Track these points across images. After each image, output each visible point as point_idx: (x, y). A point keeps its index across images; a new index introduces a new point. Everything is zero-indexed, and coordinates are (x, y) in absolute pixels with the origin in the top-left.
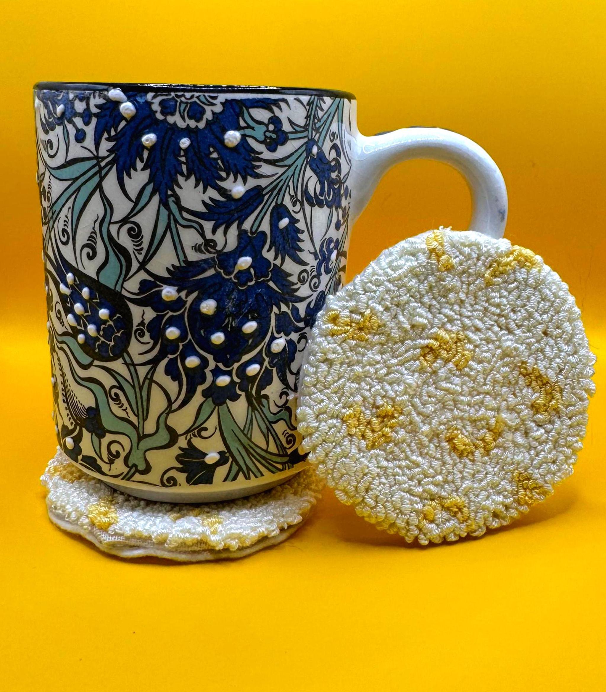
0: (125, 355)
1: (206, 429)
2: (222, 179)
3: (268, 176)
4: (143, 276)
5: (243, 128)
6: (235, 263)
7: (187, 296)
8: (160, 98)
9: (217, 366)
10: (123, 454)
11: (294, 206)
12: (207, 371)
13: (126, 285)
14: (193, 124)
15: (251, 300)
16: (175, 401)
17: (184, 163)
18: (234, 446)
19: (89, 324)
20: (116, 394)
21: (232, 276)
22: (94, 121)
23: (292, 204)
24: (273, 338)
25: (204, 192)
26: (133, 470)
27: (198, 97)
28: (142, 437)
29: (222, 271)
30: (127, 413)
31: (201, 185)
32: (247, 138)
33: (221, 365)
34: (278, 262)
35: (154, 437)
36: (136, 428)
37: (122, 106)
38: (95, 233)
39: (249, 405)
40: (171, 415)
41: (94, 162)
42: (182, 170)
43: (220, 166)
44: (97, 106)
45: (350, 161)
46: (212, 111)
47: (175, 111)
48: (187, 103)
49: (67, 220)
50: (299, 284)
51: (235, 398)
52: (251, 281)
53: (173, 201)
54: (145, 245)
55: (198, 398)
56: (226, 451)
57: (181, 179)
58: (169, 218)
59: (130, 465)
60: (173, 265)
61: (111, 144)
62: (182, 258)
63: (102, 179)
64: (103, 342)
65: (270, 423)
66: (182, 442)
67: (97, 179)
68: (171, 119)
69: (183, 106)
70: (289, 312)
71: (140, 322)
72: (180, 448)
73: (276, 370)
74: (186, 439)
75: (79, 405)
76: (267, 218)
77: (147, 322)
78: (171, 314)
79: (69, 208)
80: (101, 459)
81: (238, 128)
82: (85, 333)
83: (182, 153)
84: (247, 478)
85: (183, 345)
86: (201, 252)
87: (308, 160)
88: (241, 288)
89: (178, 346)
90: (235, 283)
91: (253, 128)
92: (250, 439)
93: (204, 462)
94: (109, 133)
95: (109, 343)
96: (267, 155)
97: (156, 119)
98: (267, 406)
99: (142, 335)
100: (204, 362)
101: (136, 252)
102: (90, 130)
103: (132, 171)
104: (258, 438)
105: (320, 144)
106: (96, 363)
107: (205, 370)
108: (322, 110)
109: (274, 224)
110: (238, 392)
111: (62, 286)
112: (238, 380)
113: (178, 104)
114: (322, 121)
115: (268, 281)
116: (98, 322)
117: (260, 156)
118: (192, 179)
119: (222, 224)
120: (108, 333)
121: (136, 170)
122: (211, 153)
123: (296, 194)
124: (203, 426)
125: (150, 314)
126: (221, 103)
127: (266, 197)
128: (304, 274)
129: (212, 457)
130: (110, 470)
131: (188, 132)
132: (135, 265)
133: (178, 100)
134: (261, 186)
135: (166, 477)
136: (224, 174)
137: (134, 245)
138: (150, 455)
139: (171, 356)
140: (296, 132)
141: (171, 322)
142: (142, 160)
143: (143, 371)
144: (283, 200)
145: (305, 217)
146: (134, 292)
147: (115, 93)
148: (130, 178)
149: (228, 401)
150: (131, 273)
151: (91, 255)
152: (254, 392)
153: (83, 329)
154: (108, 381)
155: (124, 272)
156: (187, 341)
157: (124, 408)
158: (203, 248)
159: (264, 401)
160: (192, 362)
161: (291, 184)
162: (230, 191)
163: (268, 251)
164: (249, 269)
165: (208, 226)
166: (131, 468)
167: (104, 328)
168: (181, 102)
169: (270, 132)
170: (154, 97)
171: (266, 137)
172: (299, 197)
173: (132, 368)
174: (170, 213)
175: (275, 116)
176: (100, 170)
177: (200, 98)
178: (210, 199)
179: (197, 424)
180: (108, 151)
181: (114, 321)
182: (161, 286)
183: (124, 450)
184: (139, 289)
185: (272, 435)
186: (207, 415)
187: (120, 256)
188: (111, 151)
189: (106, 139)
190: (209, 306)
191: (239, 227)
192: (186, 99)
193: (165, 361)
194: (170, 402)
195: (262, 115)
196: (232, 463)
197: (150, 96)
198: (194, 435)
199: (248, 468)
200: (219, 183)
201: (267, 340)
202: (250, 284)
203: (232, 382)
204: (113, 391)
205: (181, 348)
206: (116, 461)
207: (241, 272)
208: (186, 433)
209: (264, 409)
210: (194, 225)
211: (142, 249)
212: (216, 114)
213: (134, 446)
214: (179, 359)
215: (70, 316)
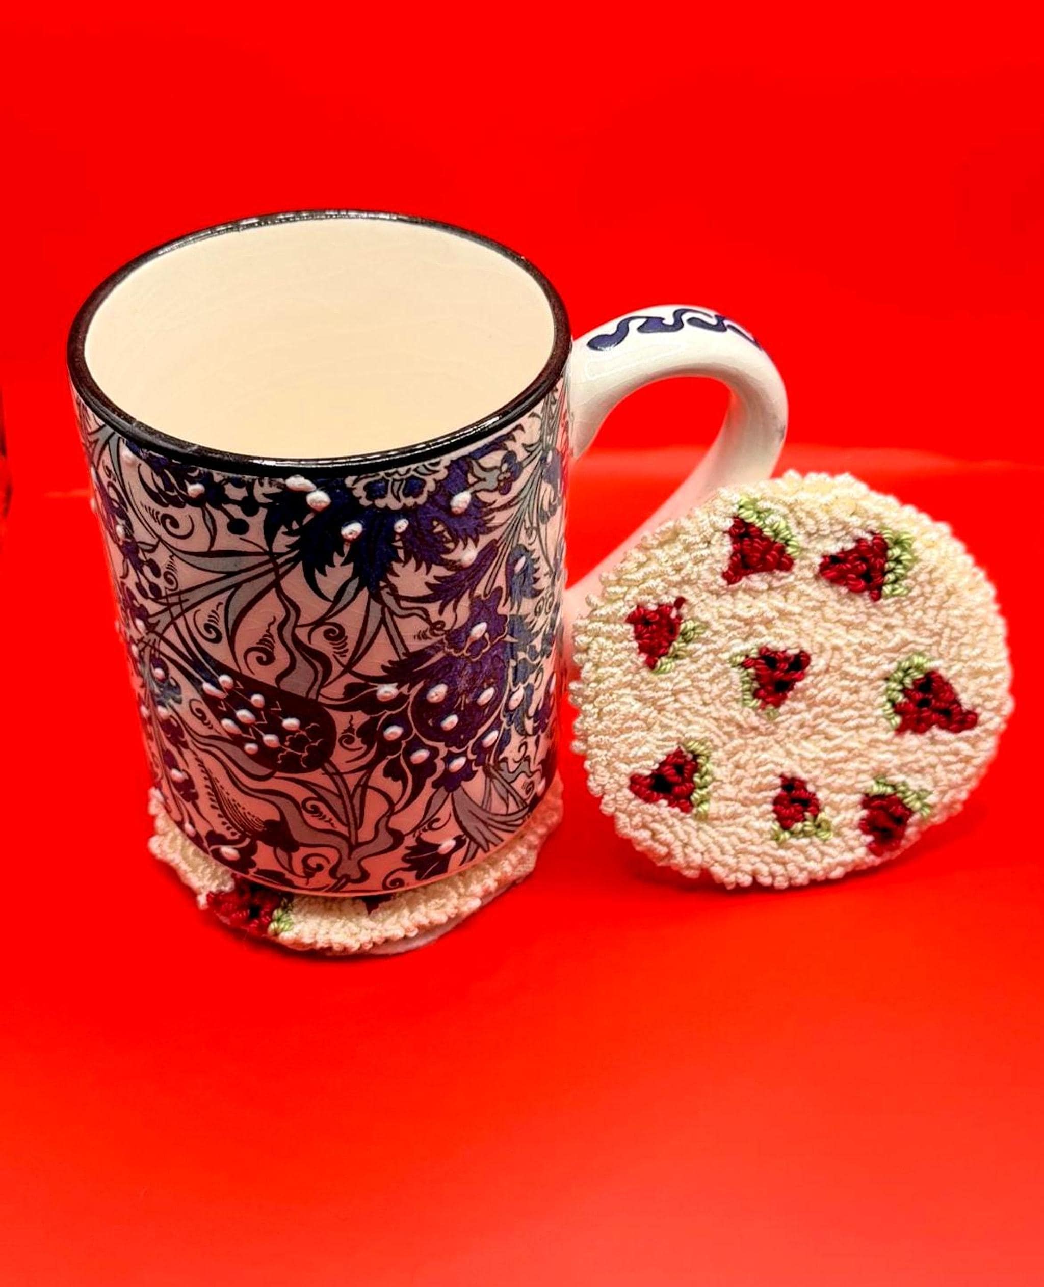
0: (327, 765)
2: (448, 551)
3: (502, 525)
4: (349, 679)
5: (473, 485)
6: (468, 636)
7: (410, 689)
8: (364, 482)
9: (449, 752)
10: (327, 867)
11: (529, 538)
12: (438, 761)
13: (323, 691)
14: (410, 501)
15: (486, 667)
16: (398, 802)
17: (400, 548)
18: (471, 827)
19: (265, 733)
20: (313, 806)
21: (464, 651)
22: (263, 511)
23: (527, 538)
24: (511, 694)
25: (428, 572)
27: (416, 470)
28: (354, 846)
29: (452, 650)
30: (332, 825)
31: (424, 566)
32: (478, 494)
33: (454, 750)
34: (514, 612)
35: (371, 845)
36: (347, 839)
37: (310, 498)
38: (271, 636)
39: (486, 777)
40: (393, 818)
41: (266, 558)
42: (398, 557)
43: (446, 538)
44: (266, 495)
46: (435, 480)
47: (386, 492)
48: (402, 480)
49: (213, 614)
50: (536, 618)
51: (471, 775)
52: (485, 646)
53: (388, 593)
54: (351, 645)
55: (427, 790)
56: (463, 834)
57: (396, 566)
58: (383, 613)
59: (339, 875)
60: (390, 662)
61: (293, 539)
62: (401, 650)
63: (280, 577)
64: (288, 753)
65: (509, 783)
66: (410, 841)
67: (271, 577)
68: (380, 503)
69: (397, 484)
70: (526, 655)
71: (346, 728)
72: (407, 848)
73: (514, 725)
74: (414, 836)
75: (250, 817)
76: (503, 569)
77: (356, 727)
78: (389, 713)
79: (220, 603)
81: (466, 487)
82: (258, 742)
83: (398, 538)
85: (407, 743)
86: (426, 638)
87: (543, 474)
88: (474, 660)
89: (401, 745)
90: (467, 657)
91: (484, 480)
92: (489, 811)
93: (438, 854)
94: (289, 526)
95: (299, 753)
96: (501, 500)
97: (362, 507)
98: (505, 769)
99: (350, 740)
100: (434, 752)
101: (338, 656)
102: (257, 522)
103: (327, 567)
104: (497, 806)
105: (553, 444)
106: (278, 774)
107: (435, 760)
109: (510, 572)
110: (474, 768)
111: (207, 686)
112: (474, 757)
113: (390, 484)
114: (555, 415)
115: (505, 637)
116: (282, 733)
117: (493, 507)
118: (413, 562)
119: (450, 600)
120: (298, 743)
121: (332, 565)
122: (435, 527)
123: (532, 524)
124: (435, 818)
125: (360, 718)
126: (446, 467)
127: (500, 549)
128: (541, 603)
129: (448, 844)
130: (307, 883)
131: (405, 512)
132: (337, 669)
133: (390, 479)
134: (494, 540)
135: (389, 880)
136: (451, 545)
137: (334, 648)
138: (366, 864)
139: (390, 757)
140: (532, 453)
141: (389, 723)
142: (341, 555)
143: (352, 780)
144: (518, 541)
145: (541, 541)
146: (336, 697)
147: (296, 482)
148: (325, 575)
149: (462, 782)
150: (330, 679)
151: (265, 658)
152: (491, 762)
153: (253, 737)
154: (300, 794)
155: (320, 678)
156: (412, 736)
157: (327, 819)
158: (428, 633)
159: (502, 765)
160: (421, 755)
161: (526, 517)
162: (460, 560)
163: (504, 605)
164: (483, 637)
165: (433, 608)
166: (340, 880)
167: (290, 739)
168: (394, 480)
169: (503, 473)
170: (356, 482)
171: (499, 481)
172: (535, 524)
173: (337, 777)
174: (384, 605)
175: (509, 452)
176: (276, 568)
177: (419, 470)
178: (436, 578)
179: (428, 817)
180: (288, 546)
181: (307, 731)
182: (376, 687)
183: (329, 862)
184: (344, 694)
185: (512, 795)
186: (440, 804)
187: (313, 661)
188: (292, 547)
189: (284, 533)
190: (438, 692)
191: (471, 595)
192: (400, 475)
193: (384, 763)
194: (392, 804)
195: (494, 459)
196: (469, 844)
197: (349, 481)
198: (425, 830)
199: (487, 841)
200: (445, 557)
201: (504, 701)
202: (484, 651)
203: (469, 762)
204: (309, 804)
205: (404, 745)
206: (318, 874)
207: (474, 643)
208: (414, 830)
209: (502, 774)
210: (416, 611)
211: (347, 651)
212: (440, 481)
213: (345, 857)
214: (401, 757)
215: (227, 723)
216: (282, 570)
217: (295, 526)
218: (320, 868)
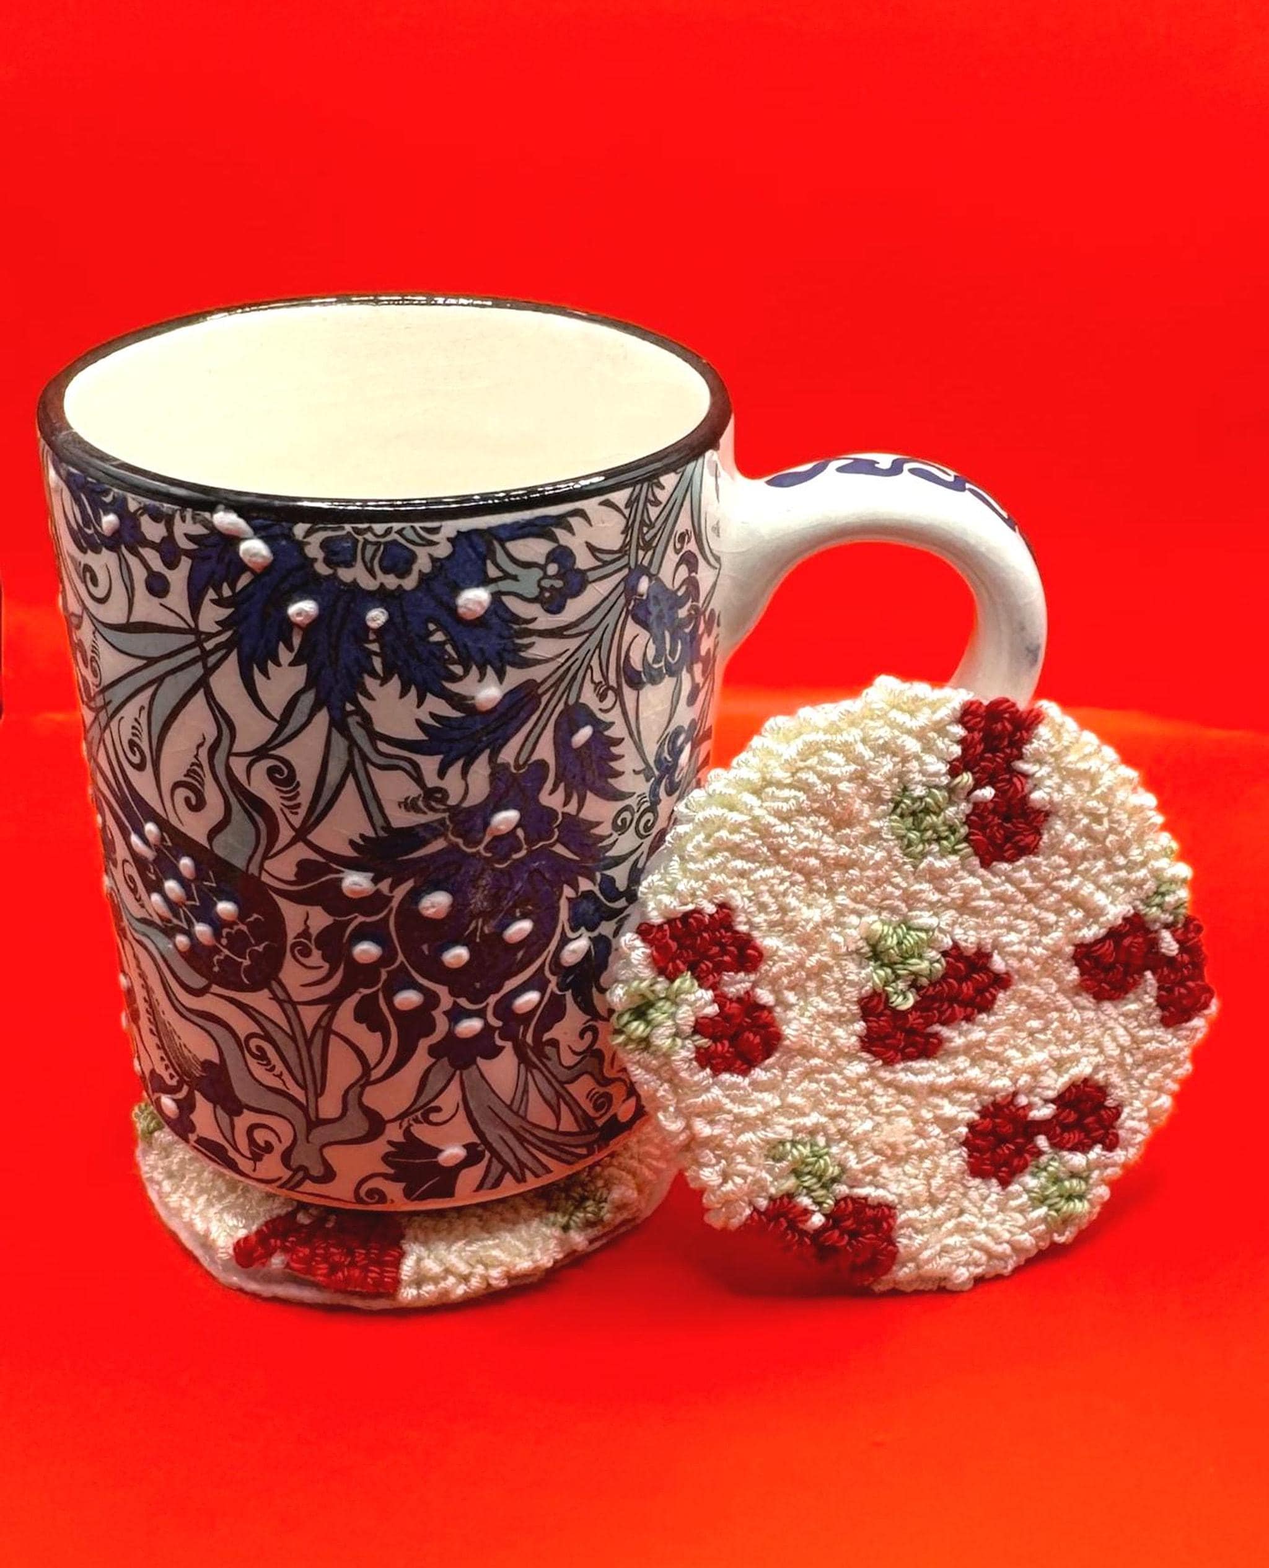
0: (274, 985)
1: (438, 1109)
2: (455, 678)
3: (547, 661)
4: (301, 852)
5: (495, 580)
6: (486, 824)
7: (392, 888)
8: (321, 535)
9: (455, 1003)
10: (279, 1148)
11: (601, 701)
12: (438, 1015)
13: (268, 865)
14: (391, 582)
15: (519, 885)
16: (377, 1065)
17: (376, 654)
18: (493, 1134)
19: (198, 921)
20: (259, 1048)
21: (481, 848)
22: (185, 564)
23: (597, 699)
24: (565, 941)
25: (420, 702)
26: (301, 1175)
27: (400, 532)
28: (314, 1123)
29: (460, 841)
30: (284, 1082)
31: (413, 692)
32: (505, 599)
33: (463, 1002)
34: (572, 808)
35: (337, 1125)
36: (304, 1109)
37: (244, 546)
38: (200, 766)
39: (520, 1061)
40: (368, 1089)
41: (191, 639)
42: (373, 668)
43: (450, 655)
44: (188, 536)
45: (718, 559)
46: (431, 556)
47: (354, 559)
48: (378, 544)
49: (137, 725)
50: (615, 835)
51: (494, 1052)
52: (519, 849)
53: (358, 723)
54: (305, 797)
55: (421, 1060)
56: (479, 1142)
57: (371, 684)
58: (351, 754)
59: (294, 1163)
60: (362, 836)
61: (224, 613)
62: (379, 822)
63: (209, 671)
64: (227, 957)
65: (562, 1083)
66: (394, 1133)
67: (197, 671)
68: (346, 575)
69: (370, 550)
70: (596, 889)
71: (300, 931)
72: (390, 1143)
73: (573, 995)
74: (401, 1126)
75: (186, 1053)
76: (549, 733)
77: (314, 931)
78: (361, 919)
79: (142, 708)
80: (237, 1150)
81: (484, 581)
82: (189, 933)
83: (372, 637)
84: (521, 1179)
85: (389, 972)
86: (418, 810)
87: (630, 608)
88: (497, 866)
89: (380, 974)
90: (485, 858)
91: (515, 578)
92: (524, 1118)
93: (437, 1162)
94: (218, 590)
95: (240, 960)
96: (545, 621)
97: (315, 573)
98: (555, 1058)
99: (307, 953)
101: (286, 811)
102: (178, 578)
103: (270, 665)
104: (538, 1112)
105: (653, 570)
106: (215, 988)
107: (434, 1013)
108: (656, 503)
109: (562, 743)
110: (499, 1042)
111: (134, 839)
112: (496, 1023)
113: (360, 545)
114: (658, 525)
115: (553, 845)
116: (217, 924)
117: (530, 626)
118: (395, 683)
119: (457, 759)
120: (238, 943)
121: (279, 664)
122: (431, 633)
123: (605, 677)
124: (433, 1104)
125: (320, 919)
126: (449, 539)
127: (545, 698)
128: (626, 815)
129: (453, 1152)
130: (254, 1170)
131: (382, 597)
132: (286, 834)
133: (360, 538)
134: (534, 681)
135: (364, 1188)
136: (458, 669)
137: (282, 798)
138: (330, 1153)
139: (365, 991)
140: (605, 564)
141: (361, 934)
142: (290, 648)
143: (310, 1016)
144: (579, 696)
145: (625, 713)
146: (285, 878)
147: (225, 519)
148: (268, 677)
149: (479, 1060)
150: (279, 846)
151: (194, 802)
152: (529, 1039)
153: (185, 925)
154: (243, 1025)
155: (263, 842)
156: (396, 965)
157: (277, 1072)
158: (420, 804)
159: (548, 1050)
160: (408, 998)
161: (595, 663)
162: (473, 698)
163: (552, 792)
164: (513, 831)
165: (429, 765)
166: (296, 1171)
167: (228, 934)
168: (366, 542)
169: (550, 577)
170: (308, 533)
171: (542, 589)
172: (613, 682)
173: (288, 1007)
174: (352, 743)
175: (560, 546)
176: (205, 654)
177: (404, 532)
178: (433, 716)
179: (421, 1102)
180: (217, 623)
181: (248, 925)
182: (340, 872)
183: (280, 1141)
184: (296, 875)
185: (567, 1103)
186: (440, 1085)
187: (255, 814)
188: (224, 624)
189: (213, 601)
190: (436, 903)
191: (492, 759)
192: (376, 535)
193: (355, 999)
194: (367, 1069)
195: (534, 549)
196: (490, 1161)
197: (300, 529)
198: (417, 1121)
199: (522, 1165)
200: (448, 685)
201: (553, 946)
202: (516, 856)
203: (487, 1027)
204: (254, 1043)
205: (384, 976)
206: (267, 1157)
207: (498, 839)
208: (401, 1117)
209: (549, 1064)
210: (402, 763)
211: (298, 806)
212: (439, 559)
213: (301, 1137)
214: (381, 995)
215: (156, 897)
216: (212, 660)
217: (226, 592)
218: (269, 1148)
